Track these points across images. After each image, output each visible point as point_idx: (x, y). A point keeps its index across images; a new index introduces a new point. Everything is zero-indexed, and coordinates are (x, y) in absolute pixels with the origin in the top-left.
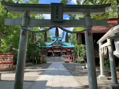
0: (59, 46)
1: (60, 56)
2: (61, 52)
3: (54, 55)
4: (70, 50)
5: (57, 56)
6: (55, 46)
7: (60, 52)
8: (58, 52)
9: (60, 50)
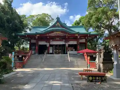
0: (62, 32)
1: (64, 53)
2: (67, 45)
3: (51, 51)
4: (83, 41)
5: (59, 53)
6: (52, 32)
7: (64, 45)
8: (60, 45)
9: (64, 40)
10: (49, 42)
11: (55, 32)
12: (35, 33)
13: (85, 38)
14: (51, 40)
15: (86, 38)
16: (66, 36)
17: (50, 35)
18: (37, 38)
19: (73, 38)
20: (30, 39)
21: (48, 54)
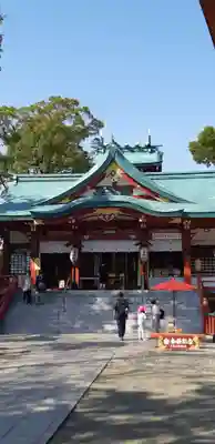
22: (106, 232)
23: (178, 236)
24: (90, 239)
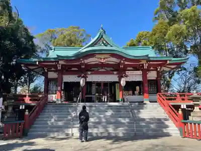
2: (123, 83)
6: (92, 54)
9: (115, 73)
10: (85, 77)
11: (98, 56)
12: (56, 57)
13: (156, 70)
14: (89, 73)
15: (159, 70)
16: (119, 64)
17: (86, 61)
18: (59, 68)
19: (131, 68)
20: (46, 71)
21: (83, 101)
22: (101, 70)
23: (140, 72)
24: (91, 74)
